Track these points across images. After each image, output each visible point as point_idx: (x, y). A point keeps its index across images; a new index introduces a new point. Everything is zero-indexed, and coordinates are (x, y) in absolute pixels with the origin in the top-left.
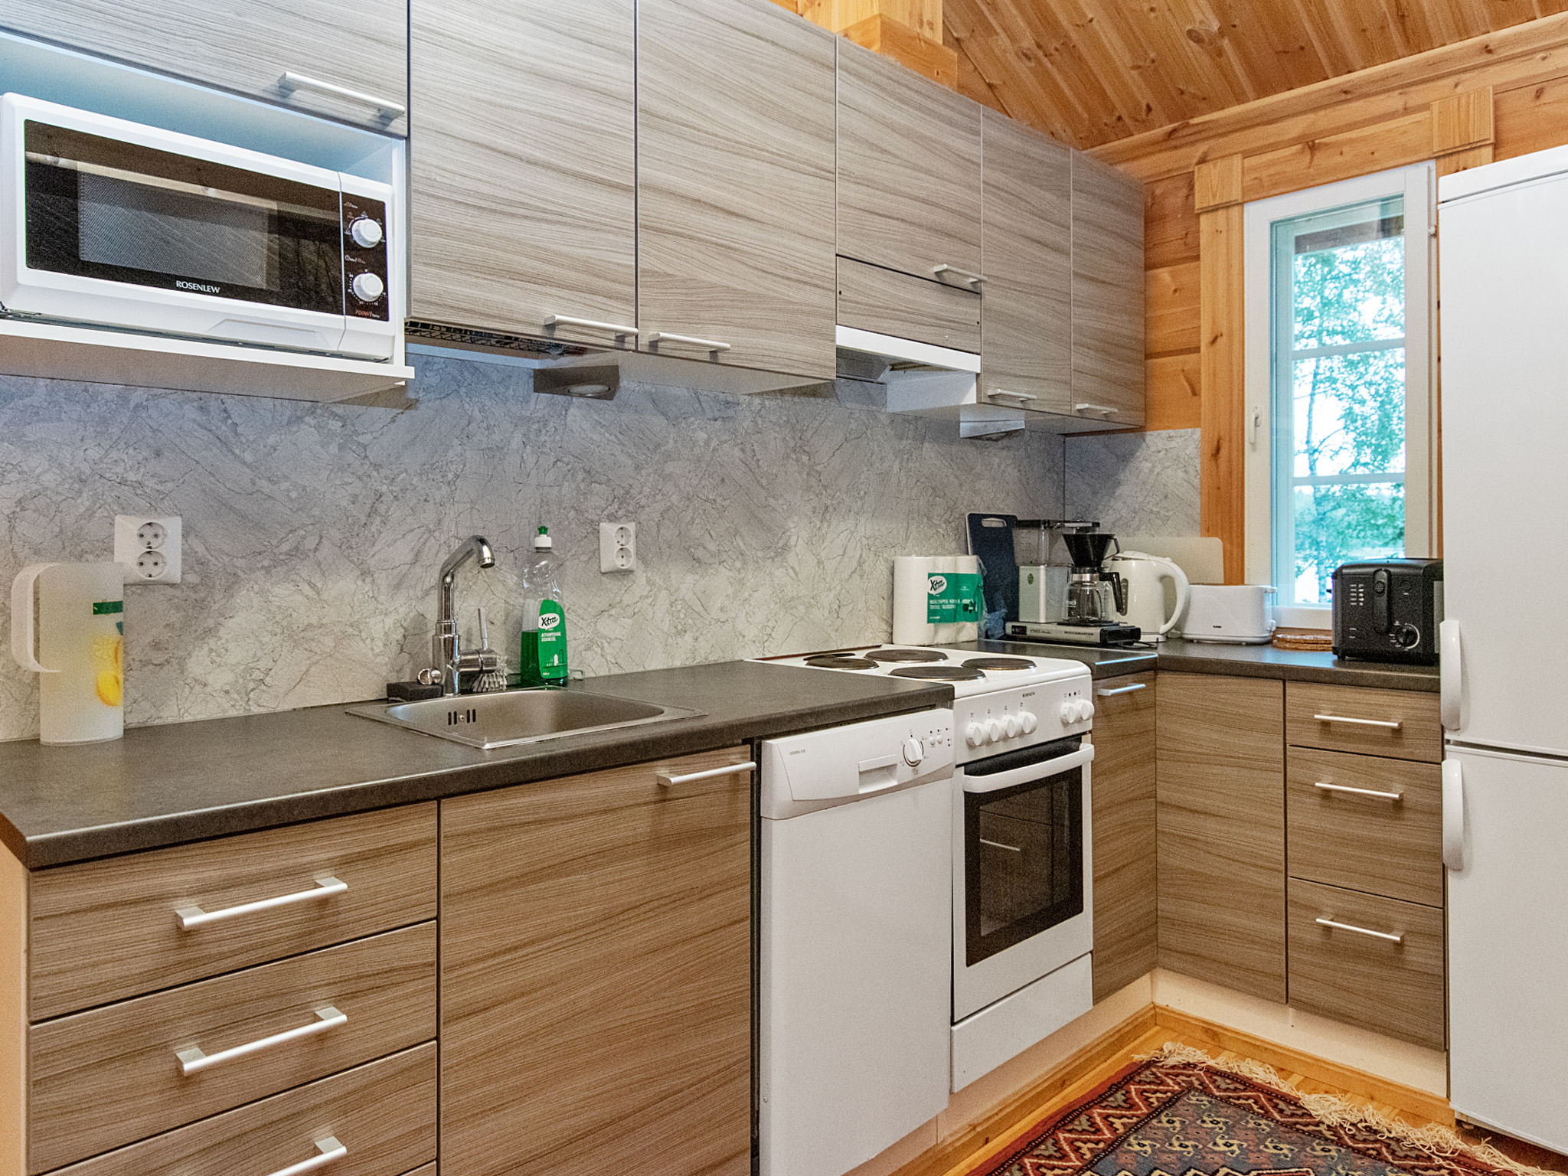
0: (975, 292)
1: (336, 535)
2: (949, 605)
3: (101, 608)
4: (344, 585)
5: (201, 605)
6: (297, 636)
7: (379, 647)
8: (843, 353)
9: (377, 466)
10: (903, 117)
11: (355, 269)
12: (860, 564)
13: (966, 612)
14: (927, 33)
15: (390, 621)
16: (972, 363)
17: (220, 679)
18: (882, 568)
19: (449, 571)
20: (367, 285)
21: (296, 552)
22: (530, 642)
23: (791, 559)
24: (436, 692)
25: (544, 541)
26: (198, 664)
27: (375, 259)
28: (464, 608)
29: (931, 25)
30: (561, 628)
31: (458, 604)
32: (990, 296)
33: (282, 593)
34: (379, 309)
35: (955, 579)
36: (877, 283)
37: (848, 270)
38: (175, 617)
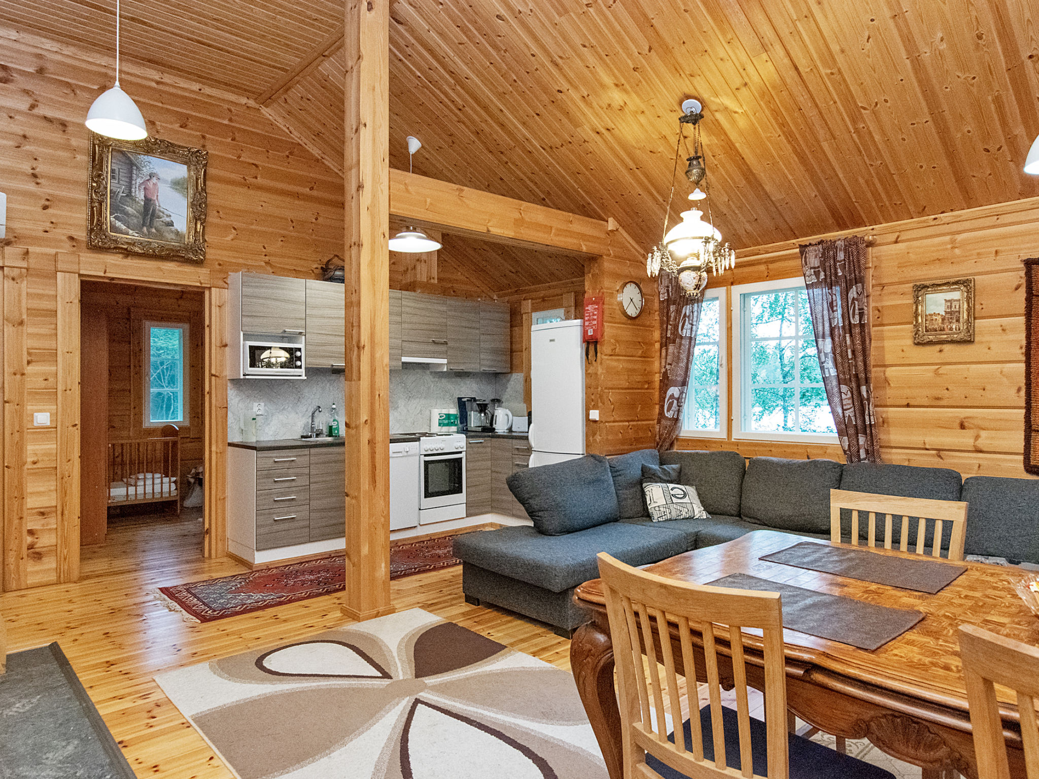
0: (446, 343)
2: (446, 422)
4: (293, 415)
6: (284, 425)
7: (299, 428)
8: (403, 363)
10: (422, 305)
11: (296, 361)
12: (421, 411)
13: (453, 424)
14: (432, 281)
15: (301, 423)
16: (445, 361)
17: (271, 433)
18: (428, 412)
19: (313, 414)
20: (298, 363)
22: (331, 427)
23: (399, 410)
24: (311, 437)
25: (334, 406)
26: (266, 430)
27: (300, 358)
28: (316, 421)
29: (433, 278)
30: (338, 425)
31: (315, 420)
32: (449, 345)
33: (281, 417)
34: (300, 367)
35: (448, 416)
36: (413, 346)
37: (404, 344)
38: (263, 421)
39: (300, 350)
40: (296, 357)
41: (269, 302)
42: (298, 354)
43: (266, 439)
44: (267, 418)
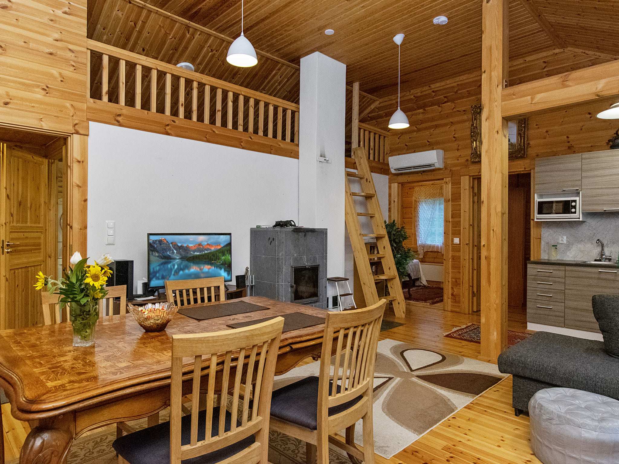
1: (588, 238)
3: (553, 246)
4: (588, 245)
5: (569, 247)
6: (582, 251)
7: (594, 254)
9: (594, 229)
11: (572, 209)
15: (596, 251)
17: (571, 256)
20: (573, 210)
21: (581, 241)
24: (600, 260)
26: (568, 253)
27: (575, 207)
33: (579, 246)
34: (575, 213)
38: (566, 248)
39: (575, 201)
40: (572, 206)
41: (552, 173)
42: (573, 204)
43: (568, 259)
44: (568, 246)
